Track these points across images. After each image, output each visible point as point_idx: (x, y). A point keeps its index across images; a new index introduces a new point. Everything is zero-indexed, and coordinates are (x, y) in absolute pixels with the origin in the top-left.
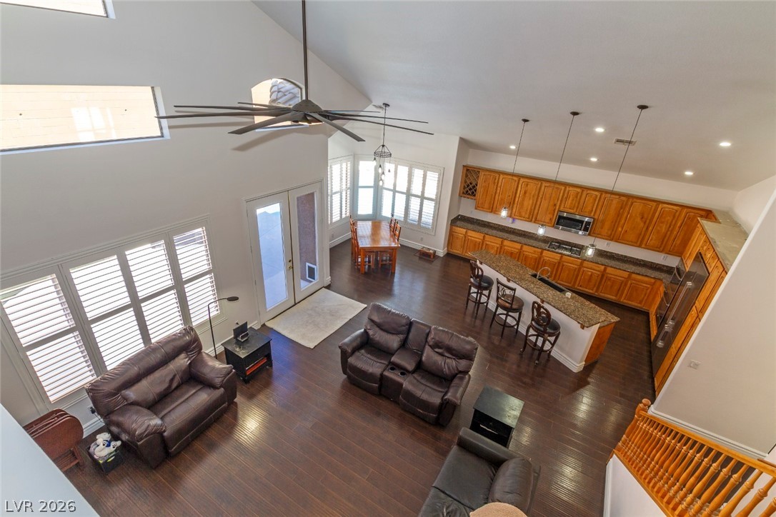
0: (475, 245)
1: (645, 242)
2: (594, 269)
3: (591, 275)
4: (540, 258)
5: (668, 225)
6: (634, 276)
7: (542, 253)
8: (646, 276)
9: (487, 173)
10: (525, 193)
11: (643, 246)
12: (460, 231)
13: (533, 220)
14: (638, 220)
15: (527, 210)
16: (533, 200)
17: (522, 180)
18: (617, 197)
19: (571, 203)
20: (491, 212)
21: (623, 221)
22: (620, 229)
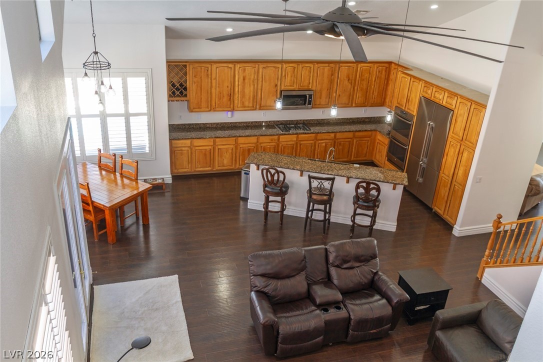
0: (205, 155)
1: (354, 102)
2: (326, 139)
3: (326, 145)
4: (278, 145)
5: (367, 82)
6: (357, 134)
7: (279, 139)
8: (366, 131)
9: (197, 65)
10: (244, 79)
11: (354, 105)
12: (184, 144)
13: (258, 107)
14: (346, 82)
15: (249, 98)
16: (254, 85)
17: (238, 66)
18: (327, 65)
19: (291, 80)
20: (210, 111)
21: (335, 87)
22: (334, 95)
